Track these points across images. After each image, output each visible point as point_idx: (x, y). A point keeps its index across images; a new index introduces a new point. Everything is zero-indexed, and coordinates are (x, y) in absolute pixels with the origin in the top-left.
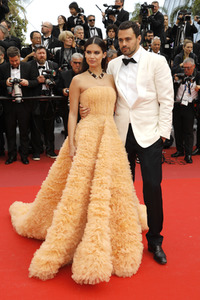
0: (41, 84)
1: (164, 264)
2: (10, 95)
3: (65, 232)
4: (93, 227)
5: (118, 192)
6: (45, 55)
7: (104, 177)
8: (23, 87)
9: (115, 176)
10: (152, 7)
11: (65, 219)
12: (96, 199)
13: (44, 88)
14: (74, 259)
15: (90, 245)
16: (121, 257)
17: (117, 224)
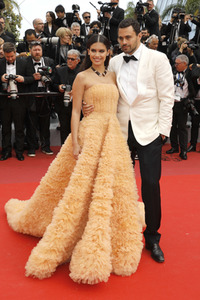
0: (37, 82)
1: (162, 262)
2: (6, 91)
3: (66, 231)
4: (95, 226)
5: (120, 191)
6: (41, 52)
7: (107, 175)
8: (18, 84)
9: (118, 175)
10: (147, 5)
11: (66, 218)
12: (98, 198)
13: (40, 85)
14: (73, 257)
15: (90, 244)
16: (121, 255)
17: (118, 223)
